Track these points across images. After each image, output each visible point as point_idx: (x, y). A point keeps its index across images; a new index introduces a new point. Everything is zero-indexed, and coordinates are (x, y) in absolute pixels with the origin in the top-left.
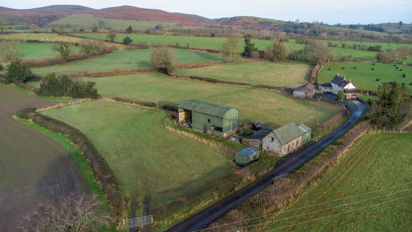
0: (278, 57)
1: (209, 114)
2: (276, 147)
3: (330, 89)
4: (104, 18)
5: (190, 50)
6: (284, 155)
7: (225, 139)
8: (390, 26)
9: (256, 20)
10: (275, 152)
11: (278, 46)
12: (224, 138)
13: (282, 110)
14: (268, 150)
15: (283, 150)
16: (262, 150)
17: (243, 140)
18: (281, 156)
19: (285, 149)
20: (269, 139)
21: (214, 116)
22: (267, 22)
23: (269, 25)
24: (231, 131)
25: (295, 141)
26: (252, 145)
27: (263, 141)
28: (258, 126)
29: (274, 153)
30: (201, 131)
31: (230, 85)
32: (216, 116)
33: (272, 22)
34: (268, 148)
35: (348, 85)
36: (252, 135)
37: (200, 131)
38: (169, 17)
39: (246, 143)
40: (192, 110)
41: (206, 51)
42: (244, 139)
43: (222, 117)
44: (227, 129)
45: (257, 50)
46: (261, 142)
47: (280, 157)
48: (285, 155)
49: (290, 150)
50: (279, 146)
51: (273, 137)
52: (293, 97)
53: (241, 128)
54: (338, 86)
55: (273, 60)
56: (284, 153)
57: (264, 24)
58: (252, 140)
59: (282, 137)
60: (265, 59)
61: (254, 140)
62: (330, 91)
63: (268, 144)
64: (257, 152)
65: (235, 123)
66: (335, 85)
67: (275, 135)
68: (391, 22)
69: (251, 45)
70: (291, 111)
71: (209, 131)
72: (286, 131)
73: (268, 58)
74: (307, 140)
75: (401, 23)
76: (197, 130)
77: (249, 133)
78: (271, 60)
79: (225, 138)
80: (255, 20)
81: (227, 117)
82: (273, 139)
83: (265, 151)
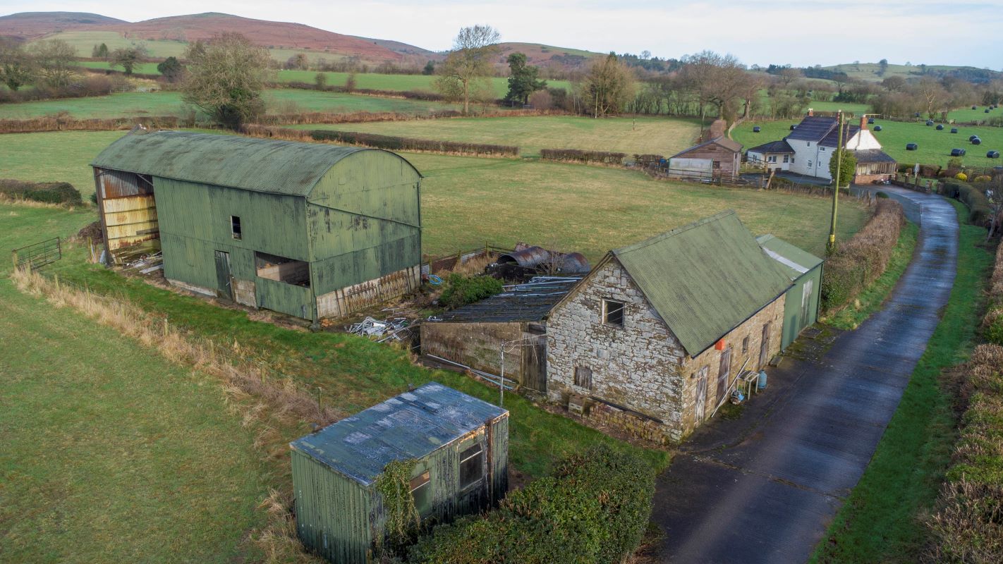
0: (605, 101)
1: (233, 182)
2: (643, 368)
3: (786, 161)
4: (149, 40)
5: (357, 94)
6: (697, 424)
7: (329, 329)
8: (859, 71)
9: (547, 52)
10: (634, 405)
11: (605, 70)
12: (320, 321)
13: (638, 210)
14: (587, 392)
15: (690, 389)
16: (543, 390)
17: (426, 334)
18: (677, 436)
19: (702, 385)
20: (589, 312)
21: (260, 193)
22: (573, 57)
23: (579, 63)
24: (375, 282)
25: (752, 328)
26: (482, 362)
27: (550, 331)
28: (530, 260)
29: (624, 410)
30: (207, 292)
31: (445, 155)
32: (266, 194)
33: (585, 57)
34: (583, 376)
35: (856, 136)
36: (486, 303)
37: (198, 290)
38: (325, 41)
39: (443, 349)
40: (152, 172)
41: (401, 97)
42: (436, 326)
43: (299, 193)
44: (344, 271)
45: (546, 88)
46: (535, 337)
47: (669, 444)
48: (704, 425)
49: (734, 384)
50: (660, 363)
51: (619, 296)
52: (670, 176)
53: (443, 272)
54: (819, 144)
55: (590, 114)
56: (699, 411)
57: (566, 62)
58: (482, 325)
59: (682, 299)
60: (568, 110)
61: (490, 325)
62: (785, 167)
63: (580, 350)
64: (488, 424)
65: (401, 243)
66: (804, 143)
67: (633, 284)
68: (861, 62)
69: (526, 73)
70: (675, 215)
71: (241, 286)
72: (702, 259)
73: (577, 107)
74: (802, 320)
75: (883, 63)
76: (187, 287)
77: (470, 294)
78: (586, 112)
79: (326, 323)
80: (543, 52)
81: (339, 197)
82: (616, 315)
83: (567, 398)
